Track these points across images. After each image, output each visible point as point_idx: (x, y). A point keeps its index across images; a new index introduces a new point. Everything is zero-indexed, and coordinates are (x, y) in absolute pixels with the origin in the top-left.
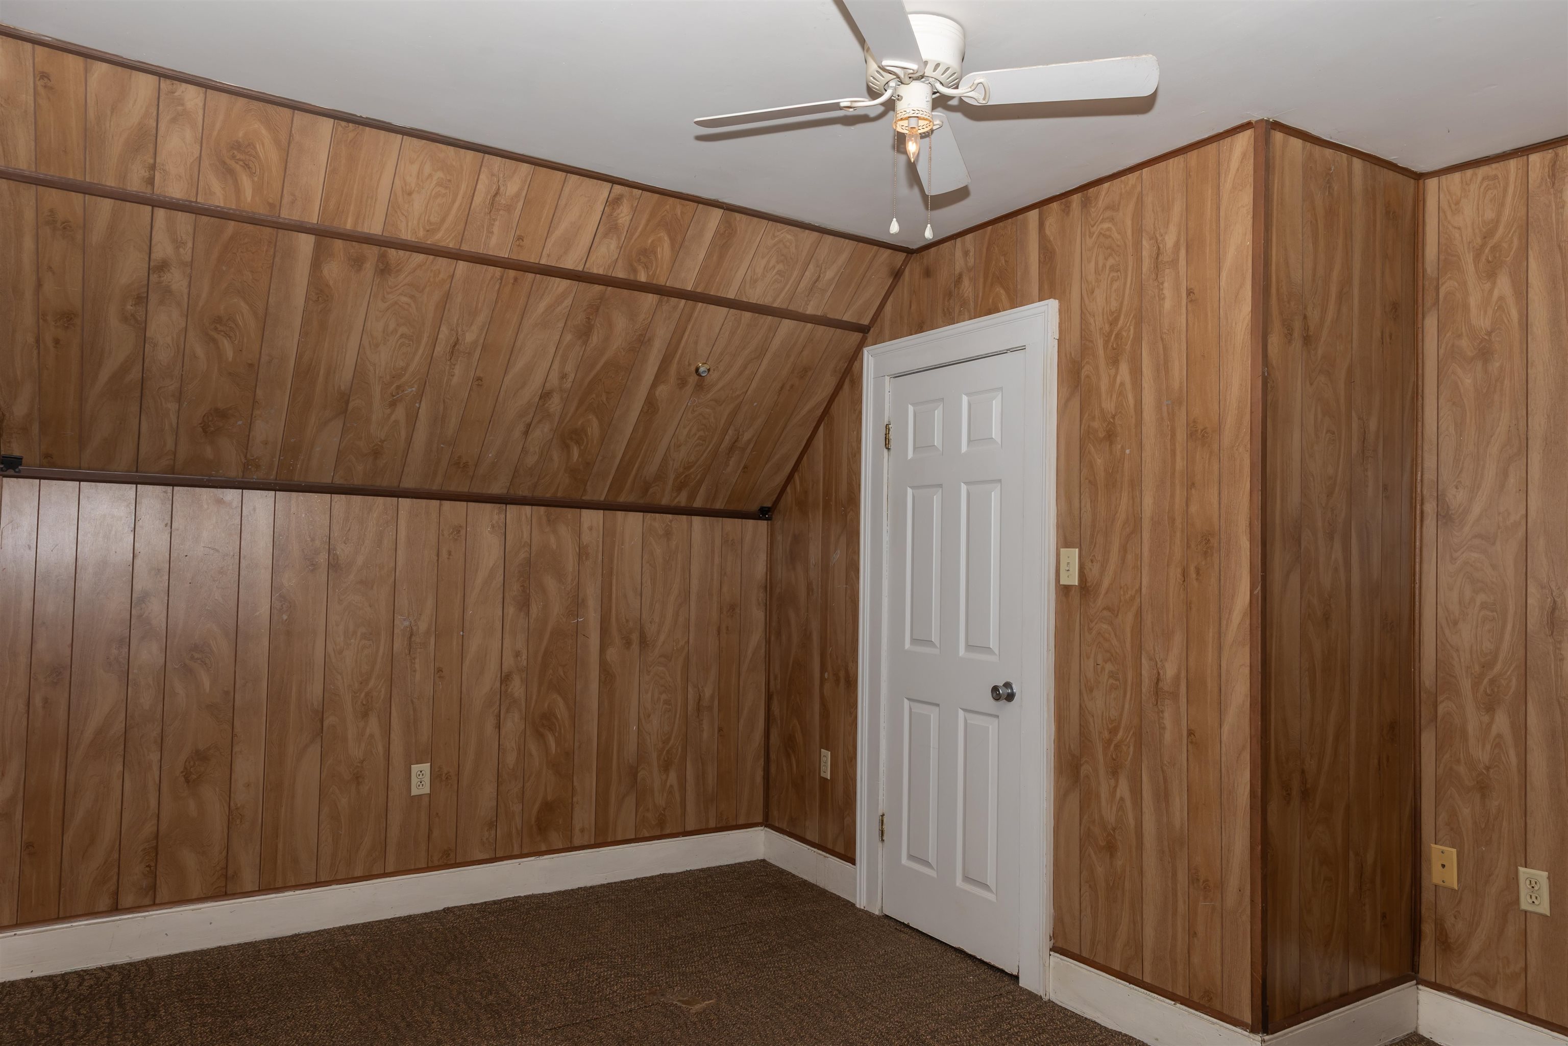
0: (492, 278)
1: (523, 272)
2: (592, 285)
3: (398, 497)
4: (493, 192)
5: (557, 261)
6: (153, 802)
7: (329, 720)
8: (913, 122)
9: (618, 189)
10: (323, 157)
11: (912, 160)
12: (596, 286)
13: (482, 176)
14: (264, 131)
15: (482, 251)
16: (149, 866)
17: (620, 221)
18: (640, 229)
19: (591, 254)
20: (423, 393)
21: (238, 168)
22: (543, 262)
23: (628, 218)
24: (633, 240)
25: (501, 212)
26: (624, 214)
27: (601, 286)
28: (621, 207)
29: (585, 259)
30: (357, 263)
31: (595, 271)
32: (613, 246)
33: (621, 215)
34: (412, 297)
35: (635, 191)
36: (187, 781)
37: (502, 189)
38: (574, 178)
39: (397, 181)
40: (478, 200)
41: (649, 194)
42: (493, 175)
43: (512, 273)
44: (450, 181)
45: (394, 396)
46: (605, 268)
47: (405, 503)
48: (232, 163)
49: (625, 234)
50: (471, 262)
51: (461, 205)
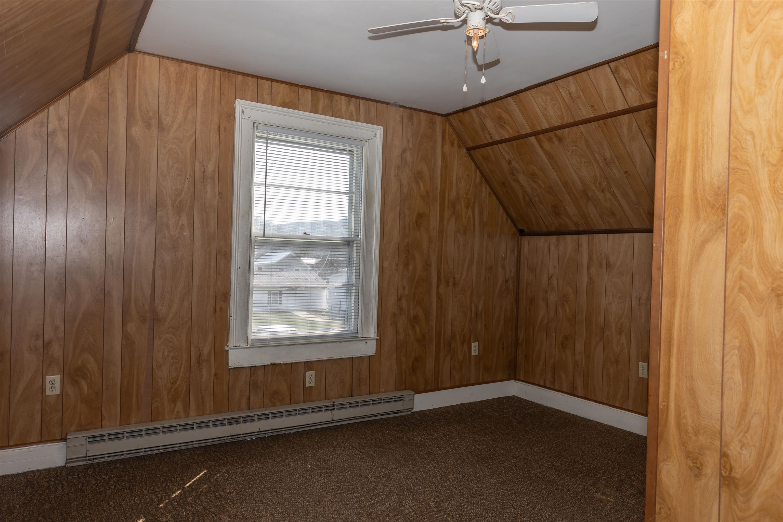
0: (595, 127)
1: (605, 120)
2: (639, 112)
3: (634, 233)
4: (568, 94)
5: (614, 109)
6: (554, 352)
7: (607, 333)
8: (476, 31)
9: (612, 64)
10: (517, 110)
11: (475, 50)
12: (642, 111)
13: (561, 90)
14: (500, 110)
15: (583, 118)
16: (552, 374)
17: (626, 77)
18: (638, 76)
19: (626, 98)
20: (610, 184)
21: (504, 125)
22: (609, 112)
23: (629, 74)
24: (640, 83)
25: (577, 100)
26: (625, 73)
27: (644, 111)
28: (621, 71)
29: (625, 102)
30: (550, 140)
31: (635, 105)
32: (633, 90)
33: (624, 75)
34: (576, 146)
35: (620, 61)
36: (562, 346)
37: (570, 91)
38: (590, 71)
39: (540, 107)
40: (566, 100)
41: (628, 58)
42: (563, 88)
43: (601, 122)
44: (553, 98)
45: (601, 188)
46: (638, 102)
47: (637, 235)
48: (501, 123)
49: (633, 81)
50: (583, 124)
51: (563, 105)
